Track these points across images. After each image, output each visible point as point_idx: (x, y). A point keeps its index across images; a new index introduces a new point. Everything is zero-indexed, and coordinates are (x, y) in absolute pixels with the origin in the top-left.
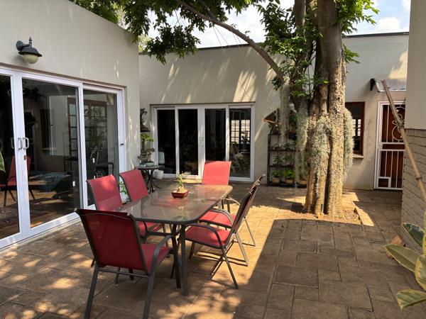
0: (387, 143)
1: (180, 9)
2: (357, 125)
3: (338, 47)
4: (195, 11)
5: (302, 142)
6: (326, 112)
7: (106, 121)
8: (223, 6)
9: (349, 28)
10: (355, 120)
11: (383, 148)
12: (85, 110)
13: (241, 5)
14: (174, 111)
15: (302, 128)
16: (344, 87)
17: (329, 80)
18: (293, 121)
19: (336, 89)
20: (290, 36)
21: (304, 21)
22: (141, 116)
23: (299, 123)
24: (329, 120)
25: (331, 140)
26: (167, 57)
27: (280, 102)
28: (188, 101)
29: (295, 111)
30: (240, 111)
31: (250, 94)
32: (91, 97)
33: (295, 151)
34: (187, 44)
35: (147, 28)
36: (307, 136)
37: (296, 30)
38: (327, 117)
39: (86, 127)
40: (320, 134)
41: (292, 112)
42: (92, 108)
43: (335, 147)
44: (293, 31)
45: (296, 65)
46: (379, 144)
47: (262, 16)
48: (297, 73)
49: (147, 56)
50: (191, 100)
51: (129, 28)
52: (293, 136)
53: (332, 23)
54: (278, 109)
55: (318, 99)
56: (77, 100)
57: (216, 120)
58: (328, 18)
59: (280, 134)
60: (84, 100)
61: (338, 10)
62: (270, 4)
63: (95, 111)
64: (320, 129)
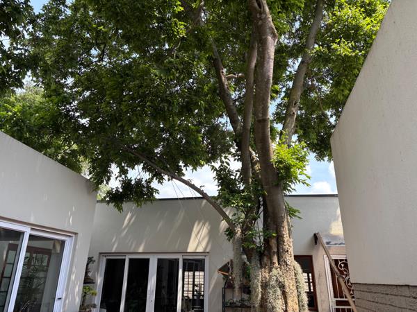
0: (339, 299)
1: (142, 164)
2: (309, 279)
3: (282, 203)
4: (155, 166)
5: (257, 296)
6: (277, 265)
7: (47, 270)
8: (181, 164)
9: (289, 188)
10: (306, 274)
11: (337, 305)
12: (26, 258)
13: (196, 164)
14: (124, 260)
15: (256, 281)
16: (291, 240)
17: (277, 233)
18: (246, 274)
19: (284, 242)
20: (240, 192)
21: (250, 180)
23: (252, 276)
24: (281, 273)
25: (284, 294)
26: (125, 205)
27: (233, 253)
28: (141, 250)
29: (248, 263)
30: (194, 262)
31: (204, 244)
32: (37, 244)
33: (250, 307)
34: (146, 194)
35: (109, 179)
36: (260, 290)
37: (245, 188)
38: (278, 269)
39: (21, 278)
40: (274, 287)
41: (245, 263)
42: (34, 255)
43: (289, 301)
44: (242, 188)
45: (246, 218)
46: (333, 300)
47: (215, 174)
48: (247, 226)
49: (105, 204)
50: (144, 249)
52: (247, 289)
53: (274, 184)
54: (231, 261)
55: (268, 251)
56: (19, 247)
57: (168, 271)
58: (270, 180)
59: (234, 288)
60: (28, 247)
61: (278, 174)
62: (221, 165)
63: (36, 258)
64: (273, 283)
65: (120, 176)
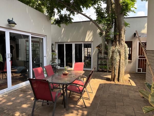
0: (140, 56)
1: (66, 8)
2: (130, 50)
3: (122, 21)
4: (71, 9)
5: (110, 55)
6: (118, 45)
7: (39, 48)
8: (81, 7)
9: (126, 15)
10: (129, 48)
11: (139, 58)
12: (32, 44)
13: (88, 6)
14: (64, 45)
15: (110, 50)
16: (125, 36)
17: (119, 33)
18: (106, 48)
19: (122, 36)
20: (105, 17)
21: (110, 12)
22: (52, 46)
23: (108, 49)
24: (119, 48)
25: (120, 55)
26: (61, 25)
27: (102, 41)
29: (107, 44)
30: (88, 45)
31: (91, 38)
32: (34, 40)
33: (107, 59)
34: (69, 20)
35: (54, 15)
36: (111, 53)
37: (107, 15)
38: (119, 46)
39: (32, 50)
40: (116, 52)
41: (106, 44)
42: (34, 43)
43: (122, 57)
44: (106, 16)
45: (107, 28)
46: (138, 56)
47: (95, 10)
48: (108, 31)
49: (54, 25)
50: (70, 40)
51: (48, 15)
52: (106, 53)
53: (120, 13)
54: (101, 44)
55: (115, 40)
56: (29, 41)
57: (79, 48)
58: (119, 11)
59: (102, 53)
60: (32, 41)
61: (122, 8)
62: (98, 6)
63: (35, 44)
64: (116, 51)
65: (58, 13)
